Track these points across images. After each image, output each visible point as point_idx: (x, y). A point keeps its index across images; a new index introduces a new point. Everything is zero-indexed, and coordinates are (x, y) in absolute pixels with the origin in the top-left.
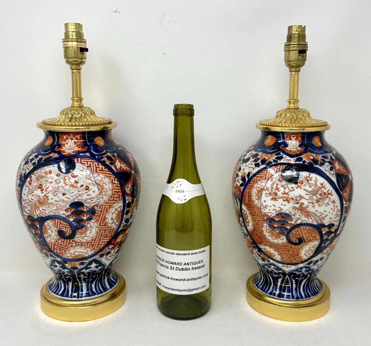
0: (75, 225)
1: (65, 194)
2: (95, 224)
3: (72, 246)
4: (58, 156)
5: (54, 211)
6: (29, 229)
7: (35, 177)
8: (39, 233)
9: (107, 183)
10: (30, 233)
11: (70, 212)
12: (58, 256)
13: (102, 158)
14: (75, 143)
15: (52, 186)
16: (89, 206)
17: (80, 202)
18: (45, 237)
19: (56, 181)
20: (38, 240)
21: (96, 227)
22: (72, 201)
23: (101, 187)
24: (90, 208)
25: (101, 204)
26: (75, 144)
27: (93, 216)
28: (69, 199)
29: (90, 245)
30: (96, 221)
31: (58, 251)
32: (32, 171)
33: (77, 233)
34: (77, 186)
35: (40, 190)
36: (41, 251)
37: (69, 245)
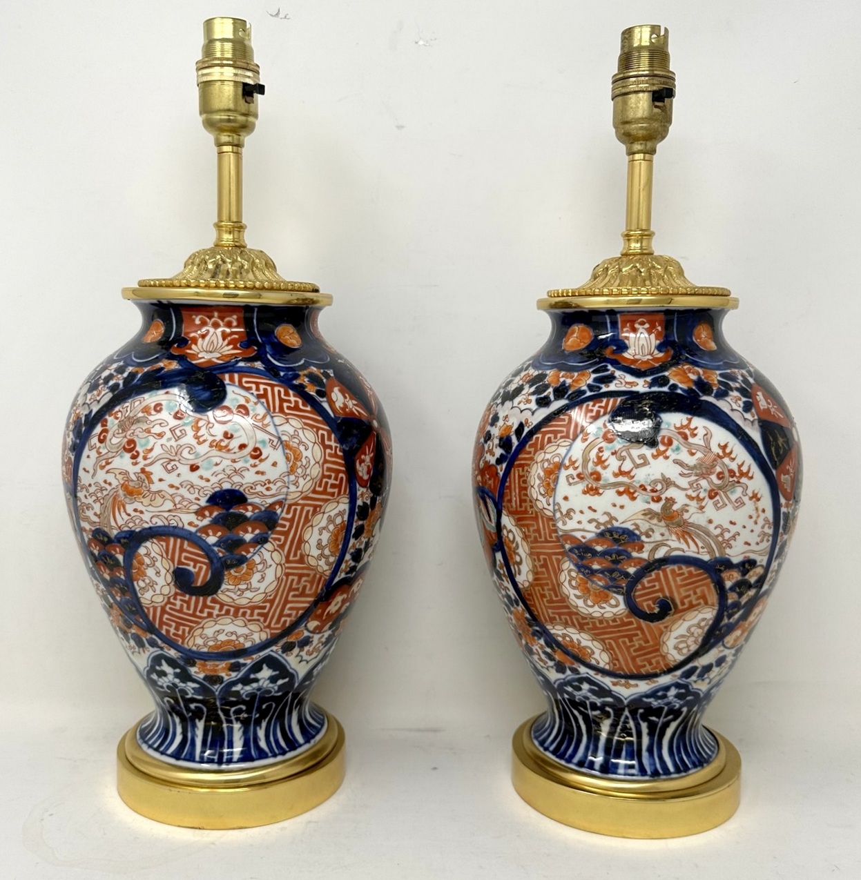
0: (221, 555)
1: (198, 468)
2: (275, 555)
3: (210, 615)
4: (180, 368)
5: (166, 515)
6: (93, 569)
7: (117, 421)
8: (123, 577)
9: (311, 445)
10: (95, 582)
11: (210, 519)
12: (172, 644)
13: (297, 377)
14: (224, 336)
15: (162, 445)
16: (260, 502)
17: (238, 491)
18: (137, 588)
19: (172, 431)
20: (118, 599)
21: (277, 564)
22: (214, 486)
23: (295, 452)
24: (263, 509)
25: (293, 501)
26: (224, 339)
27: (270, 532)
28: (208, 480)
29: (259, 614)
30: (276, 548)
31: (172, 630)
32: (108, 408)
33: (225, 578)
34: (231, 447)
35: (128, 455)
36: (125, 633)
37: (201, 611)
